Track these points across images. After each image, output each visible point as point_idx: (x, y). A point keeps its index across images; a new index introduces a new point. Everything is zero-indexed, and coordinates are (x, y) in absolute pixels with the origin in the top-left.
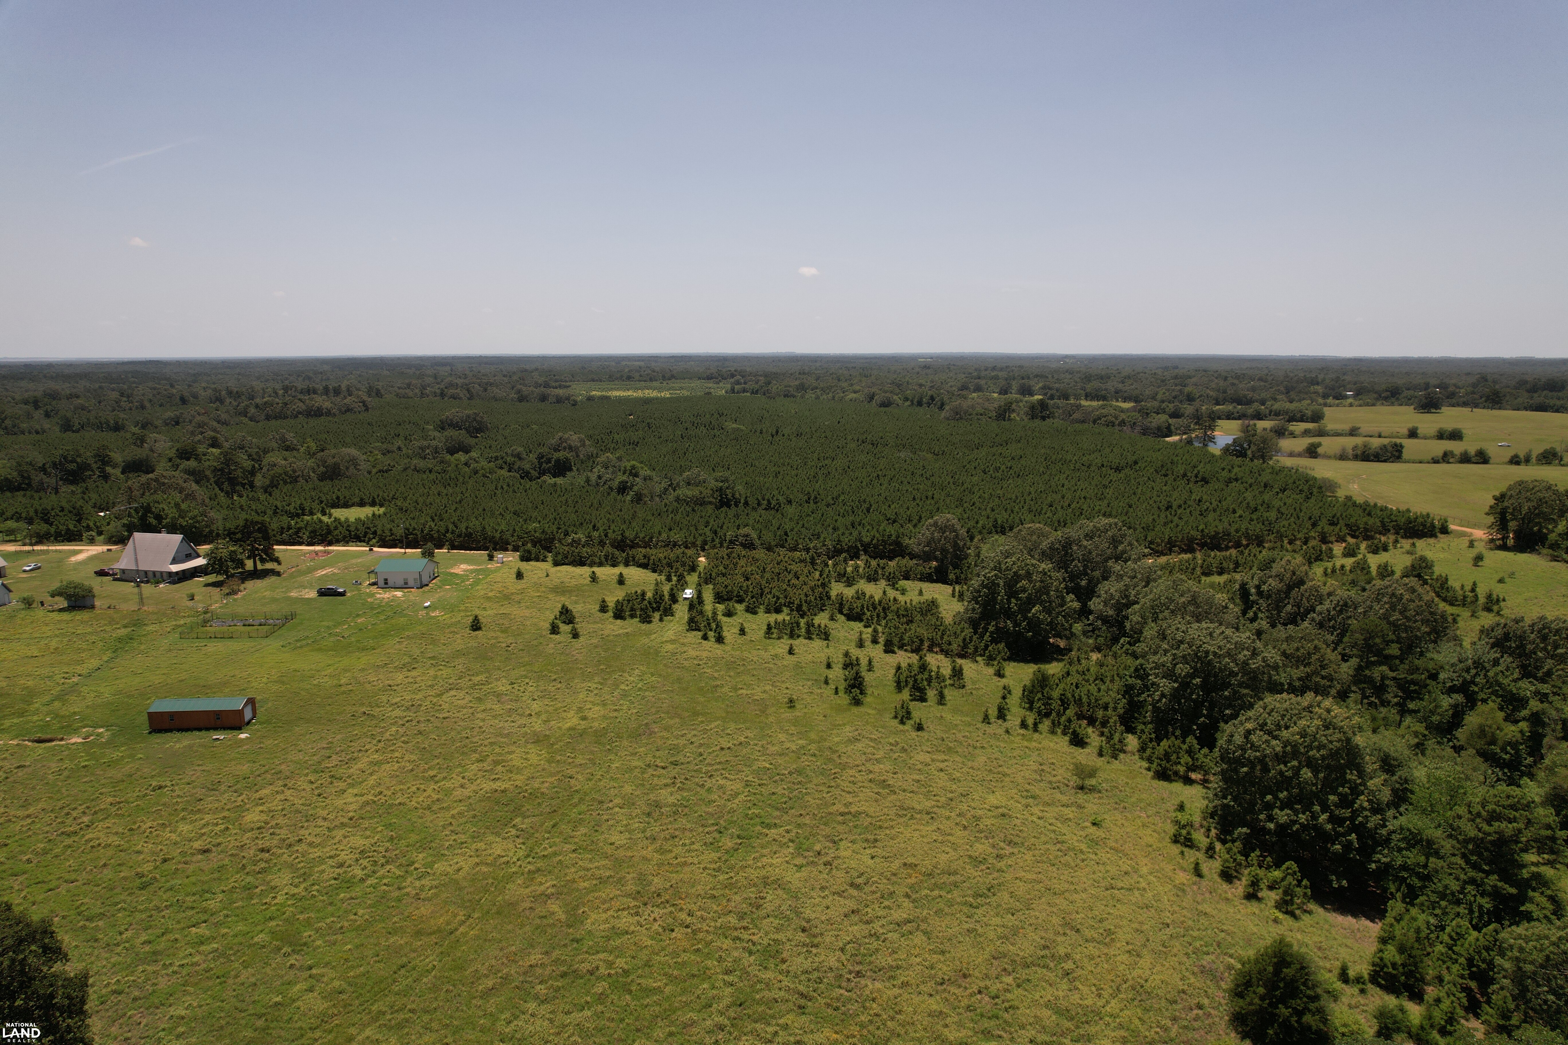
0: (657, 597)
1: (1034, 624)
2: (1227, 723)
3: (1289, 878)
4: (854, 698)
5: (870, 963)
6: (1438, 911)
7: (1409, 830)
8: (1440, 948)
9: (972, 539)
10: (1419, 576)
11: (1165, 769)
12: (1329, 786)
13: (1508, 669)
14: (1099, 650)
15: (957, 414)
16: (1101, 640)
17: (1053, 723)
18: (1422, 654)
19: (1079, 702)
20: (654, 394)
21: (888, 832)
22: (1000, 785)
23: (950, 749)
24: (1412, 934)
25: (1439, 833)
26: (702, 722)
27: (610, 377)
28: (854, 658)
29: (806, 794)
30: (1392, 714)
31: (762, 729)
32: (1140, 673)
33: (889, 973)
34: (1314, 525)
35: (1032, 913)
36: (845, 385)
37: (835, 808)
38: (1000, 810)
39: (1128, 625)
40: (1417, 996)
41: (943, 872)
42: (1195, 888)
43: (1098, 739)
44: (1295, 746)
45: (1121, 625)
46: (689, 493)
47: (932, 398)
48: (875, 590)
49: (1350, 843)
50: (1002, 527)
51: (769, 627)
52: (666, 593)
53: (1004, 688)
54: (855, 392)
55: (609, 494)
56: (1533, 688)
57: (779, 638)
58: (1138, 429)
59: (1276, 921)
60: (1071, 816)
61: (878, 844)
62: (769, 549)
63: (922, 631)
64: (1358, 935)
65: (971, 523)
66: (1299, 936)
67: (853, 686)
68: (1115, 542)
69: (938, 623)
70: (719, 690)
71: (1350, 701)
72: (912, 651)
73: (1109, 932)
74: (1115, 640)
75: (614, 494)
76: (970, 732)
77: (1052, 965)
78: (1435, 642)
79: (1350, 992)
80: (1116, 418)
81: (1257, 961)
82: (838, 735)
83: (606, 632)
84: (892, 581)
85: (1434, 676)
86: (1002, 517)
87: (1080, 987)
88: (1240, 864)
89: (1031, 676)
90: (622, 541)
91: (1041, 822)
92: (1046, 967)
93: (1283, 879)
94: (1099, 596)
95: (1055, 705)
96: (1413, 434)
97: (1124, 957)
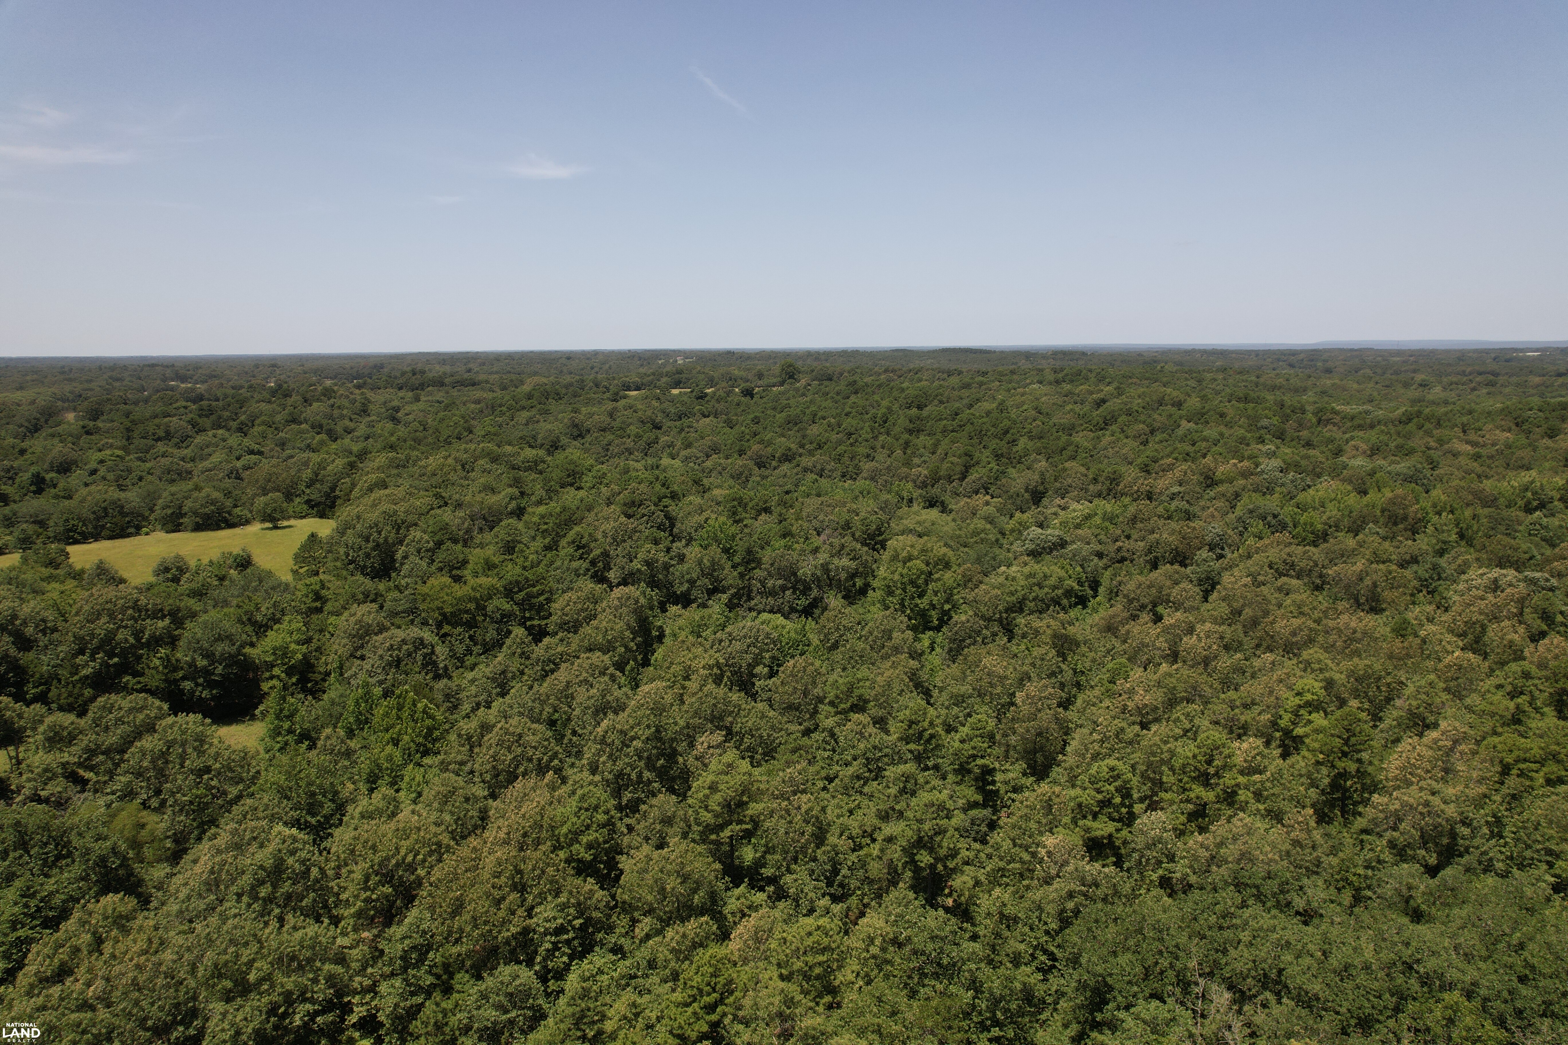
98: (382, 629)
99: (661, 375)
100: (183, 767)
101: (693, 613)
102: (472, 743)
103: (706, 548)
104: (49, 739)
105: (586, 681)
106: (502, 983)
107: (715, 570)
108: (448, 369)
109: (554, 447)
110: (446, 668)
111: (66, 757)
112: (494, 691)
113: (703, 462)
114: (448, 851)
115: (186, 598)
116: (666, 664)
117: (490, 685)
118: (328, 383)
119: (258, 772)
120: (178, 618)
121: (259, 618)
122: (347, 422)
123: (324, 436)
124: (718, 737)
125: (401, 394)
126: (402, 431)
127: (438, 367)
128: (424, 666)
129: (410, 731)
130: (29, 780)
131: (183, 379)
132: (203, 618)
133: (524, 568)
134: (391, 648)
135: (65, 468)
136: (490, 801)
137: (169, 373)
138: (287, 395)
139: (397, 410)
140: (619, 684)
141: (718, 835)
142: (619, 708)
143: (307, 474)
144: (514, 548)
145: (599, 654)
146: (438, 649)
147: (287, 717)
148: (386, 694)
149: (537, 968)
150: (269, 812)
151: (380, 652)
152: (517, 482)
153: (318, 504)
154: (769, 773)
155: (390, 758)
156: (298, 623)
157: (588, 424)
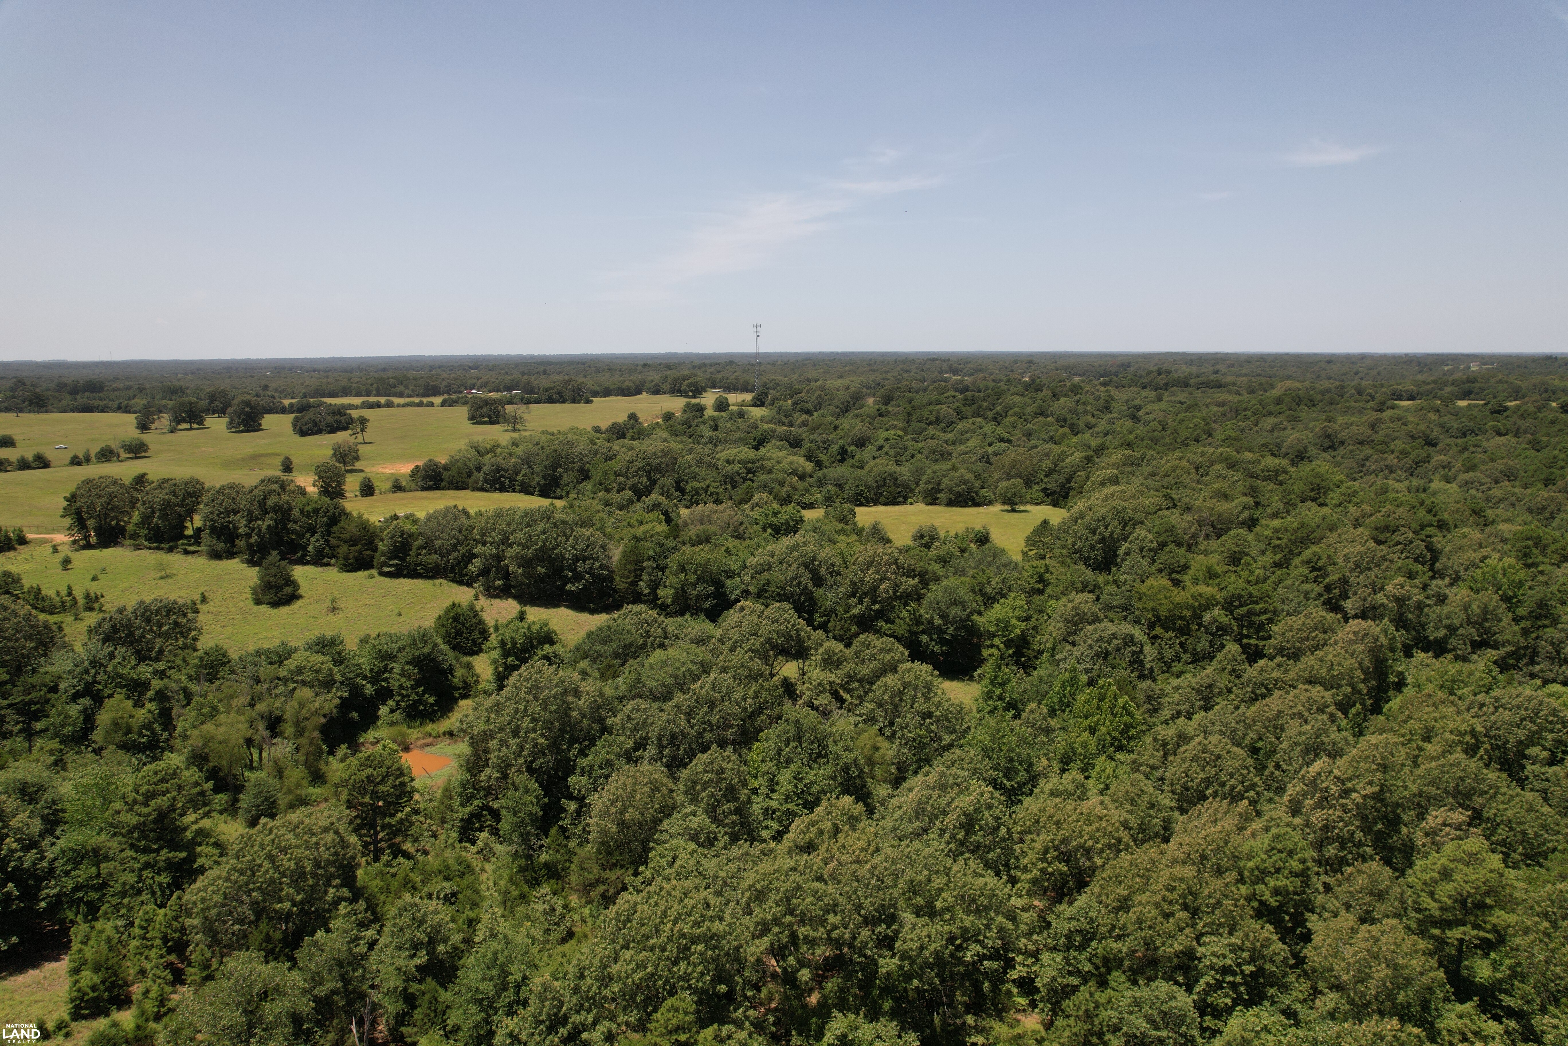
6: (123, 911)
7: (71, 849)
8: (134, 944)
10: (10, 593)
13: (124, 659)
18: (34, 671)
24: (103, 947)
25: (102, 837)
30: (18, 743)
40: (124, 1002)
56: (151, 669)
64: (46, 983)
78: (45, 655)
85: (54, 689)
98: (1096, 620)
99: (1446, 384)
100: (912, 707)
101: (1448, 666)
102: (1167, 750)
103: (1477, 592)
104: (824, 660)
105: (1300, 715)
106: (1157, 997)
107: (1487, 620)
108: (1194, 369)
109: (1300, 457)
110: (1151, 670)
111: (833, 678)
112: (1198, 704)
113: (1489, 489)
114: (1127, 850)
115: (933, 563)
116: (1402, 717)
117: (1194, 696)
118: (1077, 379)
119: (969, 728)
120: (925, 579)
121: (988, 590)
122: (1089, 418)
123: (1066, 430)
124: (1460, 816)
125: (1144, 393)
126: (1140, 430)
127: (1184, 367)
128: (1131, 663)
129: (1108, 723)
130: (808, 689)
131: (955, 372)
132: (945, 582)
133: (1249, 582)
134: (1100, 639)
135: (861, 443)
136: (1176, 814)
137: (945, 366)
138: (1039, 389)
139: (1138, 408)
140: (1338, 727)
141: (1443, 931)
142: (1335, 754)
143: (1047, 464)
144: (1239, 560)
145: (1319, 688)
146: (1147, 649)
147: (1000, 684)
148: (1091, 683)
149: (1196, 997)
150: (972, 765)
151: (1089, 641)
152: (1253, 491)
153: (1053, 493)
154: (1530, 881)
155: (1085, 745)
156: (1021, 601)
157: (1343, 435)
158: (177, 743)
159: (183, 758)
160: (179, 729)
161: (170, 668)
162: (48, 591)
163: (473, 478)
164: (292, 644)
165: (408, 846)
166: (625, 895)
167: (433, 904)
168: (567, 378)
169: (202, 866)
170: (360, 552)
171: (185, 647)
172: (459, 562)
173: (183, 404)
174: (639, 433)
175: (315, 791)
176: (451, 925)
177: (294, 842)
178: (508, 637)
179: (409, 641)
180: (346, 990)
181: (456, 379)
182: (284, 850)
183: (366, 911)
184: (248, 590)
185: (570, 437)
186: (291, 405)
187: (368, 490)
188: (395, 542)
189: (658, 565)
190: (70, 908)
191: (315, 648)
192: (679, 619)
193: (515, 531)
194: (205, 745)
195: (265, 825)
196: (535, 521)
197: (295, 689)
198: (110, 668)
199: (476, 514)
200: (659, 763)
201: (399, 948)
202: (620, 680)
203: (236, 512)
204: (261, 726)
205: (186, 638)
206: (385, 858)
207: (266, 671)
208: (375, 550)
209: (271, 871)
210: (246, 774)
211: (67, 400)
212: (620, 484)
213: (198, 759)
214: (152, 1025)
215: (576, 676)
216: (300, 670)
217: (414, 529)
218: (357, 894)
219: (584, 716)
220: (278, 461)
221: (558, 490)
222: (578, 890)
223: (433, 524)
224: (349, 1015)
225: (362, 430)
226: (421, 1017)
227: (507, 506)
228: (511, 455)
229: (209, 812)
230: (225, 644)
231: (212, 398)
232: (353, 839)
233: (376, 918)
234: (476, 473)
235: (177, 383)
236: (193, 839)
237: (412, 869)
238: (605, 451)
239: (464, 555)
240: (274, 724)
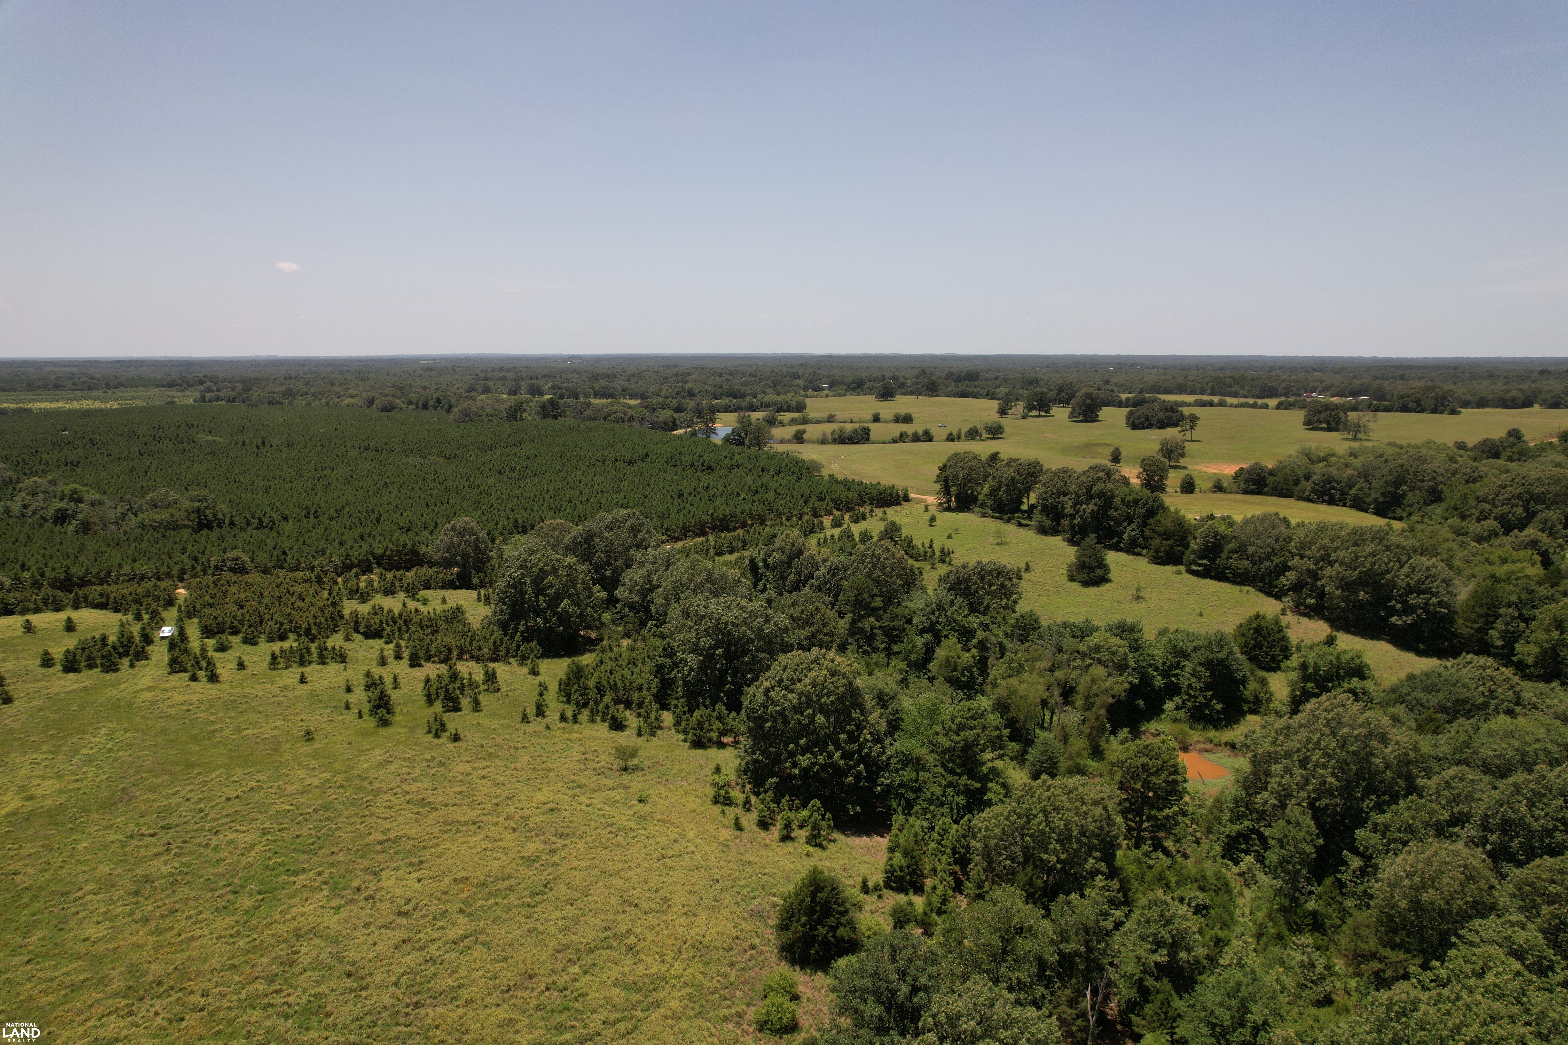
0: (125, 640)
1: (564, 618)
2: (749, 686)
3: (815, 814)
4: (381, 719)
5: (429, 989)
6: (929, 816)
7: (902, 753)
8: (933, 845)
9: (493, 541)
10: (891, 538)
11: (700, 737)
12: (839, 726)
13: (960, 608)
14: (628, 636)
15: (466, 415)
16: (630, 626)
17: (592, 711)
18: (899, 604)
19: (614, 687)
20: (96, 405)
21: (433, 850)
22: (546, 781)
23: (490, 755)
24: (912, 839)
25: (924, 750)
26: (200, 774)
27: (29, 385)
28: (377, 677)
29: (337, 829)
30: (880, 657)
31: (276, 769)
32: (669, 652)
33: (452, 995)
34: (806, 502)
35: (590, 899)
36: (340, 389)
37: (371, 837)
38: (549, 806)
39: (653, 609)
40: (919, 890)
41: (497, 879)
42: (738, 841)
43: (636, 720)
44: (808, 697)
45: (647, 610)
46: (157, 517)
47: (438, 401)
48: (393, 604)
49: (860, 773)
50: (524, 527)
51: (274, 657)
52: (136, 634)
53: (540, 685)
54: (352, 397)
55: (41, 525)
56: (978, 621)
57: (287, 668)
58: (646, 424)
59: (808, 855)
60: (618, 798)
61: (425, 865)
62: (266, 571)
63: (449, 640)
64: (873, 851)
65: (491, 525)
66: (828, 864)
67: (378, 707)
68: (634, 531)
69: (466, 629)
70: (218, 735)
71: (848, 652)
72: (441, 662)
73: (665, 900)
74: (643, 624)
75: (48, 525)
76: (510, 734)
77: (615, 944)
78: (908, 593)
79: (870, 901)
80: (625, 414)
81: (796, 894)
82: (367, 761)
83: (54, 690)
84: (411, 591)
85: (909, 621)
86: (522, 516)
87: (644, 958)
88: (774, 812)
89: (566, 669)
90: (67, 579)
91: (590, 809)
92: (610, 947)
93: (810, 817)
94: (624, 585)
95: (592, 694)
96: (876, 419)
97: (682, 920)
158: (988, 689)
159: (990, 703)
160: (991, 677)
161: (993, 623)
162: (917, 542)
163: (1300, 487)
164: (1096, 623)
165: (1169, 844)
166: (1404, 985)
167: (1183, 909)
168: (1430, 384)
169: (990, 800)
170: (1172, 547)
171: (1006, 607)
172: (1271, 572)
173: (1035, 394)
174: (1520, 453)
175: (1093, 765)
176: (1197, 936)
177: (1067, 805)
178: (1311, 661)
179: (1206, 643)
180: (1088, 957)
181: (1296, 381)
182: (1057, 809)
183: (1119, 891)
184: (1065, 566)
185: (1424, 451)
186: (1128, 399)
187: (1188, 487)
188: (1207, 542)
189: (1521, 616)
190: (895, 799)
191: (1115, 631)
192: (1541, 685)
193: (1338, 548)
194: (1009, 697)
195: (1045, 781)
196: (1365, 540)
197: (1091, 665)
198: (949, 614)
199: (1298, 525)
200: (1480, 849)
201: (1143, 938)
202: (1442, 739)
203: (1065, 494)
204: (1056, 692)
205: (1008, 599)
206: (1145, 848)
207: (1068, 643)
208: (1187, 547)
209: (1044, 824)
210: (1038, 731)
211: (952, 387)
212: (1482, 512)
213: (1002, 707)
214: (934, 916)
215: (1386, 721)
216: (1097, 649)
217: (1229, 531)
218: (1113, 873)
219: (1388, 766)
220: (1108, 451)
221: (1399, 511)
222: (1346, 956)
223: (1250, 529)
224: (1087, 980)
225: (1191, 428)
226: (1151, 1013)
227: (1333, 519)
228: (1347, 465)
229: (1003, 755)
230: (1039, 612)
231: (1060, 390)
232: (1119, 819)
233: (1126, 901)
234: (1303, 482)
235: (1033, 375)
236: (987, 774)
237: (1169, 867)
238: (1468, 471)
239: (1277, 565)
240: (1068, 692)
